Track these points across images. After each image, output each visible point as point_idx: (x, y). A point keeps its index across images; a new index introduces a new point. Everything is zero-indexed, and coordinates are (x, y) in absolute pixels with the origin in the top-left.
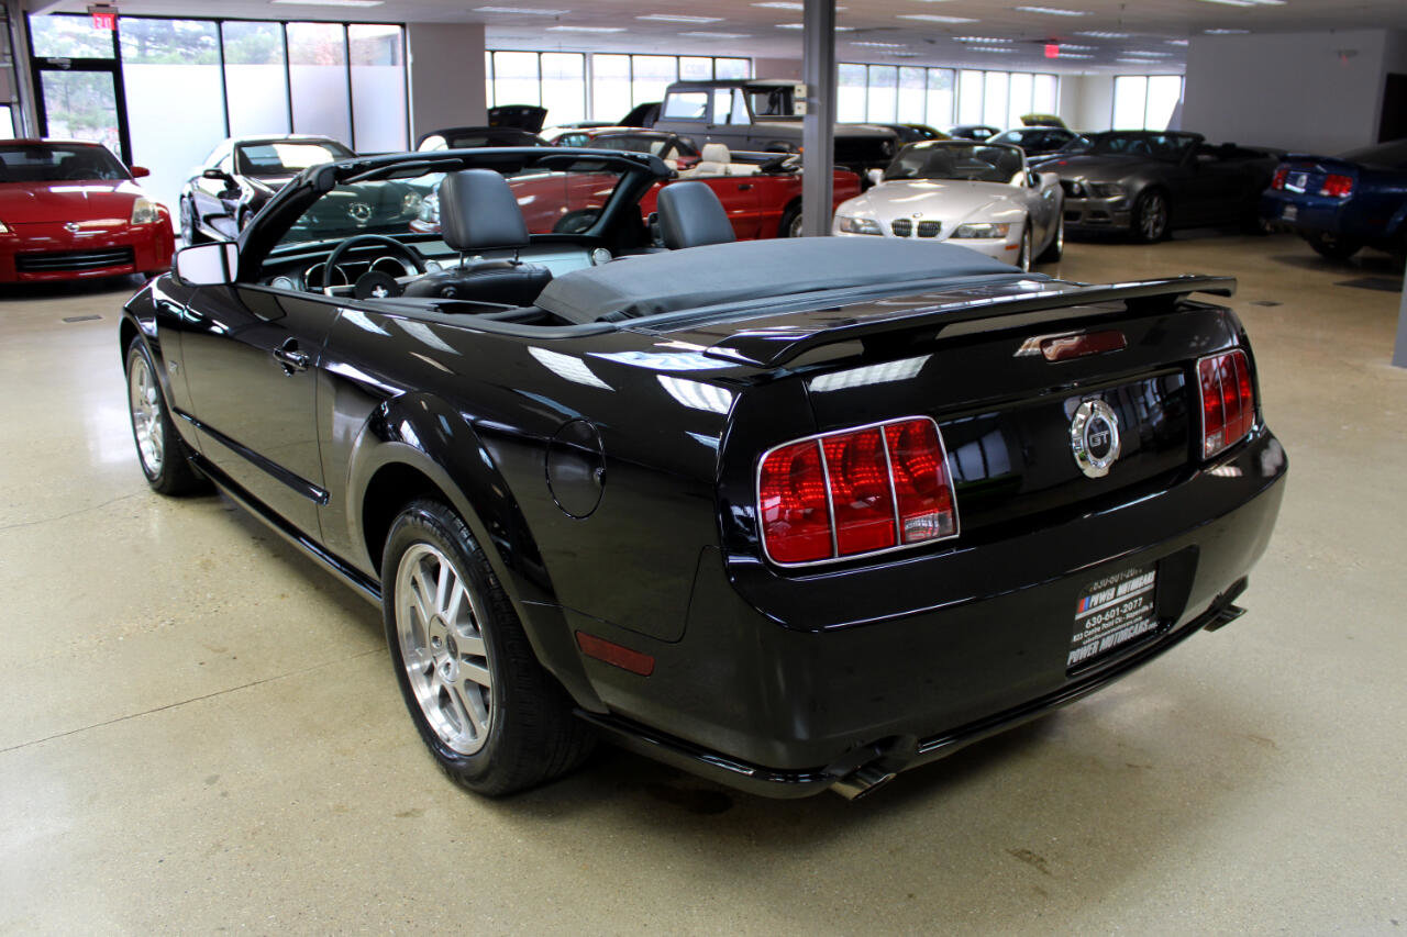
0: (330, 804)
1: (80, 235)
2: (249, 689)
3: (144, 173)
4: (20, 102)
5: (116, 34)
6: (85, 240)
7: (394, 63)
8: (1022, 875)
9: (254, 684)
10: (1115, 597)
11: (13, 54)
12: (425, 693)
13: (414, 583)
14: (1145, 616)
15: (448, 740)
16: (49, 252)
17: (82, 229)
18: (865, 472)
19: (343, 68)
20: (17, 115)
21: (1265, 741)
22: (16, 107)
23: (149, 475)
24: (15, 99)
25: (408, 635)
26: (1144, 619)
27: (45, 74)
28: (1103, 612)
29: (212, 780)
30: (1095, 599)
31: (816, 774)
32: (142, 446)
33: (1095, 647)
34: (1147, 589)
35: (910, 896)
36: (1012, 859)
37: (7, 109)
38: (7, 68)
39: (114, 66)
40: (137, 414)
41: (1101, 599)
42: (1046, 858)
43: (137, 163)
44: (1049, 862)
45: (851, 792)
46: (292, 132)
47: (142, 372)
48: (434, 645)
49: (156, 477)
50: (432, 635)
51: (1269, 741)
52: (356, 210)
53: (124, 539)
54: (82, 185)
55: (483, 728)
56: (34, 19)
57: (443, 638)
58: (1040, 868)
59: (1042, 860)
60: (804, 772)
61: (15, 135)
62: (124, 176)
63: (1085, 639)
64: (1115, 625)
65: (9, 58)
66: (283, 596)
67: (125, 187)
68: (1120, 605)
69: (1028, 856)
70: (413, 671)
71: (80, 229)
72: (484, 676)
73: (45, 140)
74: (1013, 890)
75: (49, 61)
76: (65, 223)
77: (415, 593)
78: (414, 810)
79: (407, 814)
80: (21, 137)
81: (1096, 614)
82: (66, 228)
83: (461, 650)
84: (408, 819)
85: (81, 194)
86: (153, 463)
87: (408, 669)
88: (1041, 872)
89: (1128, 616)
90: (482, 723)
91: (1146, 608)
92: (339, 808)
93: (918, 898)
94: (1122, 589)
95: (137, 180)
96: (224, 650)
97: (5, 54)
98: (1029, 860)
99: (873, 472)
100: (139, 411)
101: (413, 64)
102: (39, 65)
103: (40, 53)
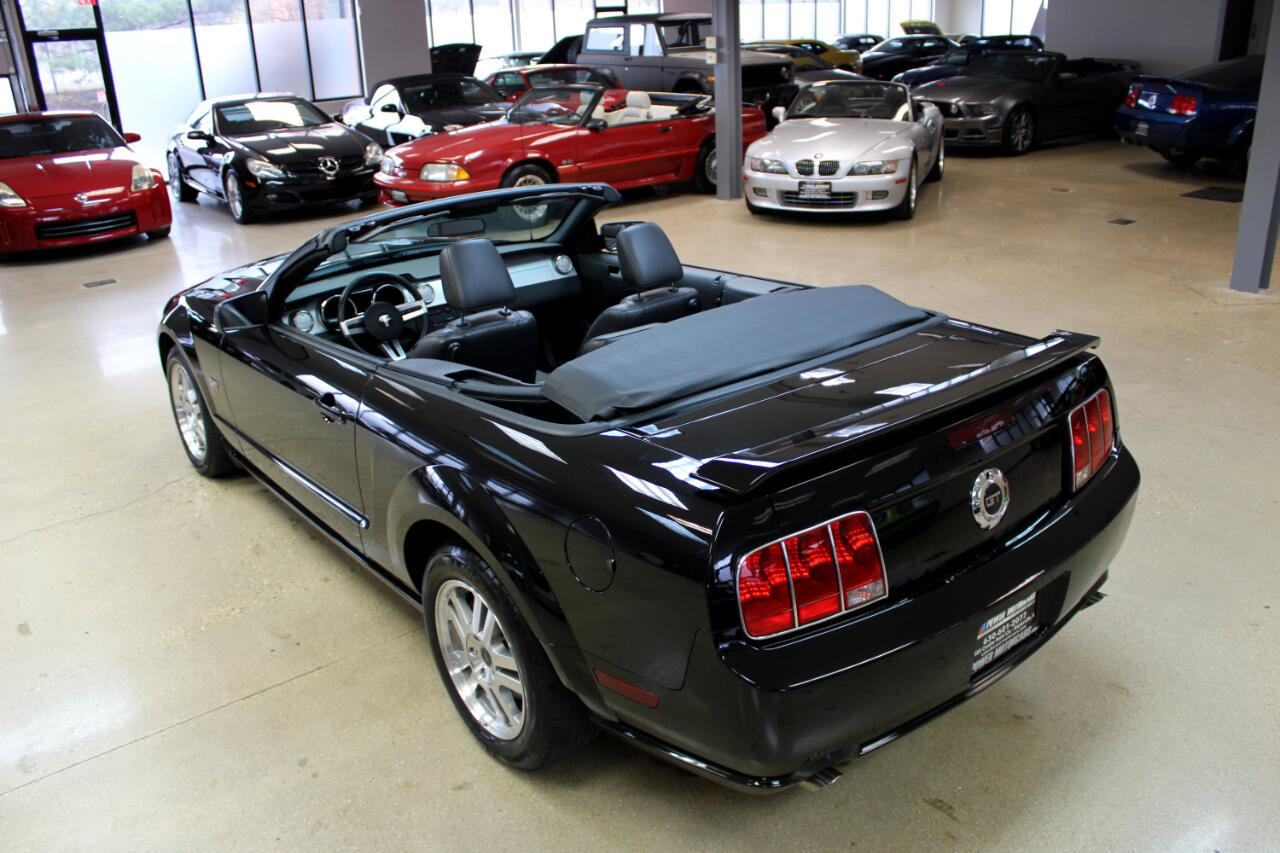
0: (399, 781)
1: (87, 204)
2: (316, 674)
3: (135, 138)
4: (17, 73)
6: (92, 209)
7: (342, 16)
8: (936, 821)
9: (319, 668)
10: (1006, 617)
11: (6, 29)
12: (466, 691)
13: (450, 603)
14: (1028, 624)
15: (486, 725)
16: (63, 222)
17: (90, 199)
18: (817, 552)
19: (300, 24)
20: (15, 83)
21: (1120, 689)
22: (14, 78)
23: (194, 461)
24: (12, 70)
25: (448, 647)
26: (1028, 627)
27: (37, 47)
28: (996, 630)
29: (303, 763)
30: (991, 622)
32: (186, 437)
33: (991, 656)
34: (1029, 605)
35: (853, 844)
36: (928, 808)
37: (6, 80)
38: (4, 43)
39: (96, 35)
40: (178, 410)
41: (994, 622)
42: (954, 806)
43: (126, 130)
44: (956, 810)
46: (260, 91)
47: (180, 375)
48: (471, 654)
49: (202, 463)
50: (469, 646)
51: (1124, 689)
52: (325, 164)
53: (184, 525)
54: (84, 154)
55: (518, 723)
57: (478, 649)
58: (950, 815)
59: (951, 807)
61: (18, 111)
62: (120, 144)
63: (983, 652)
64: (1006, 637)
65: (4, 35)
66: (326, 579)
67: (120, 154)
68: (1010, 622)
69: (940, 804)
70: (455, 675)
71: (86, 199)
72: (517, 685)
73: (44, 114)
74: (930, 836)
75: (39, 34)
76: (75, 195)
77: (453, 611)
78: (465, 783)
79: (460, 788)
80: (23, 113)
81: (991, 633)
82: (76, 199)
83: (495, 663)
84: (462, 792)
85: (84, 163)
86: (197, 450)
87: (451, 673)
88: (950, 819)
89: (1016, 627)
90: (515, 718)
91: (1029, 618)
92: (407, 784)
93: (859, 845)
94: (1011, 610)
95: (129, 145)
96: (288, 636)
98: (940, 808)
100: (180, 407)
101: (361, 17)
102: (31, 38)
103: (30, 27)
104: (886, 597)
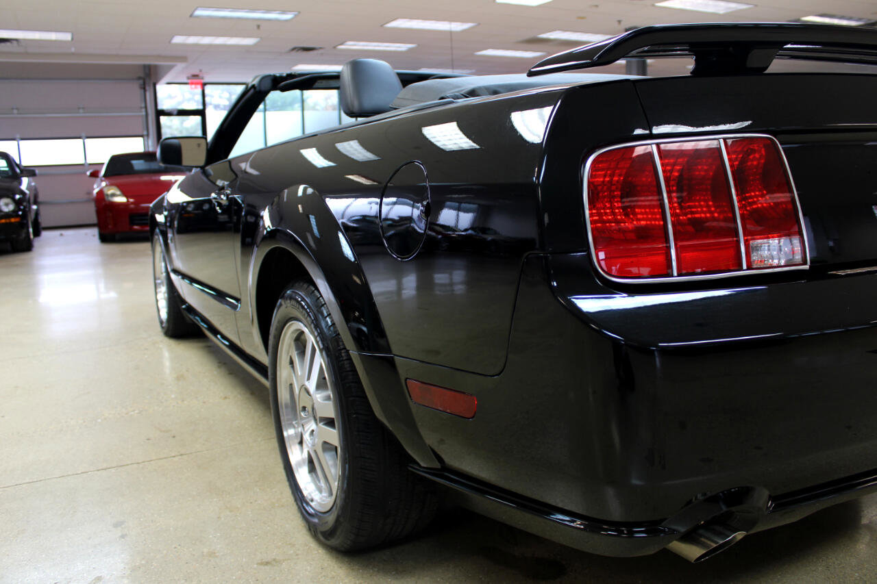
4: (148, 135)
5: (204, 95)
9: (181, 455)
11: (146, 107)
12: (297, 456)
13: (292, 362)
15: (312, 500)
18: (701, 206)
20: (147, 143)
22: (146, 138)
24: (145, 133)
25: (286, 405)
27: (163, 119)
29: (118, 525)
31: (653, 528)
32: (159, 304)
37: (142, 138)
38: (142, 116)
39: (202, 113)
40: (157, 282)
45: (692, 552)
48: (302, 414)
49: (165, 324)
50: (301, 405)
56: (159, 87)
57: (309, 408)
60: (639, 525)
65: (144, 110)
66: (225, 398)
70: (289, 437)
72: (334, 436)
73: (158, 154)
75: (166, 111)
77: (292, 371)
79: (267, 563)
83: (320, 415)
84: (267, 568)
86: (164, 314)
96: (170, 432)
97: (141, 108)
99: (708, 206)
100: (158, 280)
102: (160, 113)
103: (160, 107)
104: (807, 267)
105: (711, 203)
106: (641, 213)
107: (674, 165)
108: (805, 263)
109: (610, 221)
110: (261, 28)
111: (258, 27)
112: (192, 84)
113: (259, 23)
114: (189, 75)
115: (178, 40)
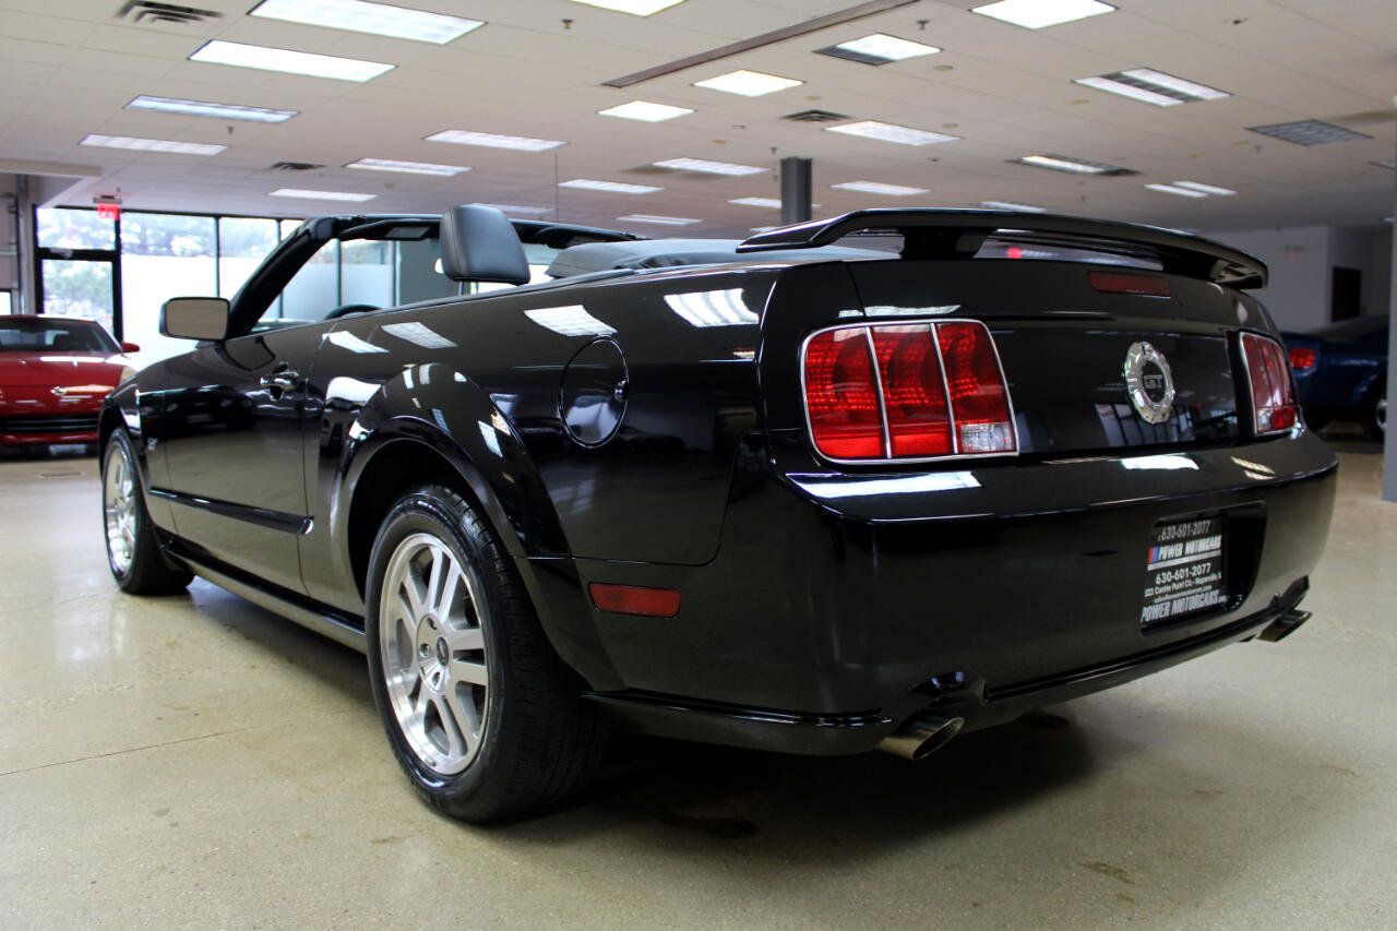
0: (296, 833)
1: (65, 399)
2: (211, 739)
3: (134, 348)
4: (20, 289)
5: (118, 228)
6: (71, 405)
7: (383, 262)
8: (1101, 884)
9: (218, 734)
10: (1184, 555)
11: (18, 243)
12: (407, 711)
13: (403, 591)
14: (1215, 585)
15: (434, 765)
16: (32, 415)
17: (69, 394)
18: (910, 392)
19: (334, 266)
20: (16, 300)
22: (16, 293)
23: (118, 575)
24: (15, 285)
25: (392, 644)
26: (1213, 589)
27: (49, 266)
28: (1173, 569)
29: (161, 813)
30: (1164, 551)
31: (870, 717)
32: (113, 545)
33: (1167, 610)
34: (1214, 554)
35: (976, 905)
36: (1086, 871)
37: (7, 295)
38: (11, 256)
39: (114, 257)
40: (110, 511)
41: (1168, 554)
42: (1126, 870)
43: (128, 339)
44: (1130, 873)
45: (909, 746)
46: (281, 316)
47: (119, 467)
48: (421, 654)
49: (125, 575)
50: (421, 642)
51: (1347, 770)
54: (74, 355)
55: (474, 739)
56: (40, 212)
57: (432, 646)
58: (1120, 878)
59: (1121, 871)
61: (12, 311)
62: (115, 350)
63: (1156, 596)
64: (1184, 589)
65: (14, 247)
67: (115, 360)
68: (1189, 565)
69: (1104, 868)
70: (394, 686)
71: (66, 393)
72: (480, 673)
73: (40, 316)
74: (1094, 897)
75: (53, 251)
76: (52, 387)
77: (402, 602)
78: (393, 837)
79: (384, 841)
80: (17, 312)
81: (1166, 570)
82: (53, 391)
83: (453, 650)
84: (388, 846)
85: (71, 364)
86: (123, 561)
87: (389, 683)
88: (1122, 882)
89: (1198, 581)
90: (474, 735)
91: (1214, 577)
92: (307, 836)
93: (985, 906)
94: (1190, 547)
95: (127, 354)
96: (186, 708)
97: (11, 244)
98: (1105, 872)
99: (918, 392)
100: (113, 507)
101: (402, 264)
102: (43, 254)
103: (44, 243)
104: (1016, 454)
105: (921, 389)
106: (851, 398)
107: (885, 348)
108: (1015, 450)
109: (822, 404)
110: (234, 131)
111: (231, 129)
112: (103, 209)
113: (231, 124)
114: (98, 196)
115: (92, 141)
